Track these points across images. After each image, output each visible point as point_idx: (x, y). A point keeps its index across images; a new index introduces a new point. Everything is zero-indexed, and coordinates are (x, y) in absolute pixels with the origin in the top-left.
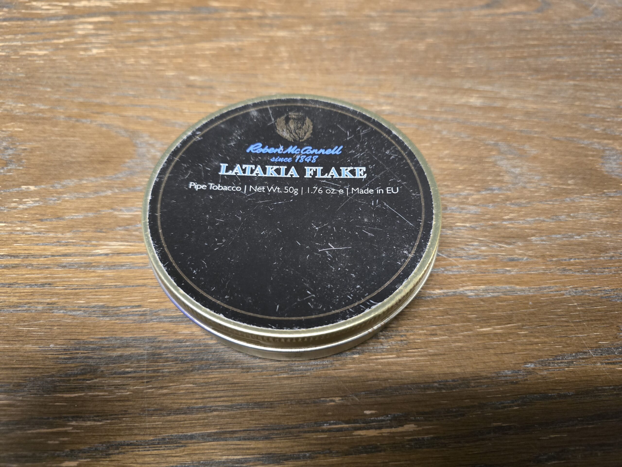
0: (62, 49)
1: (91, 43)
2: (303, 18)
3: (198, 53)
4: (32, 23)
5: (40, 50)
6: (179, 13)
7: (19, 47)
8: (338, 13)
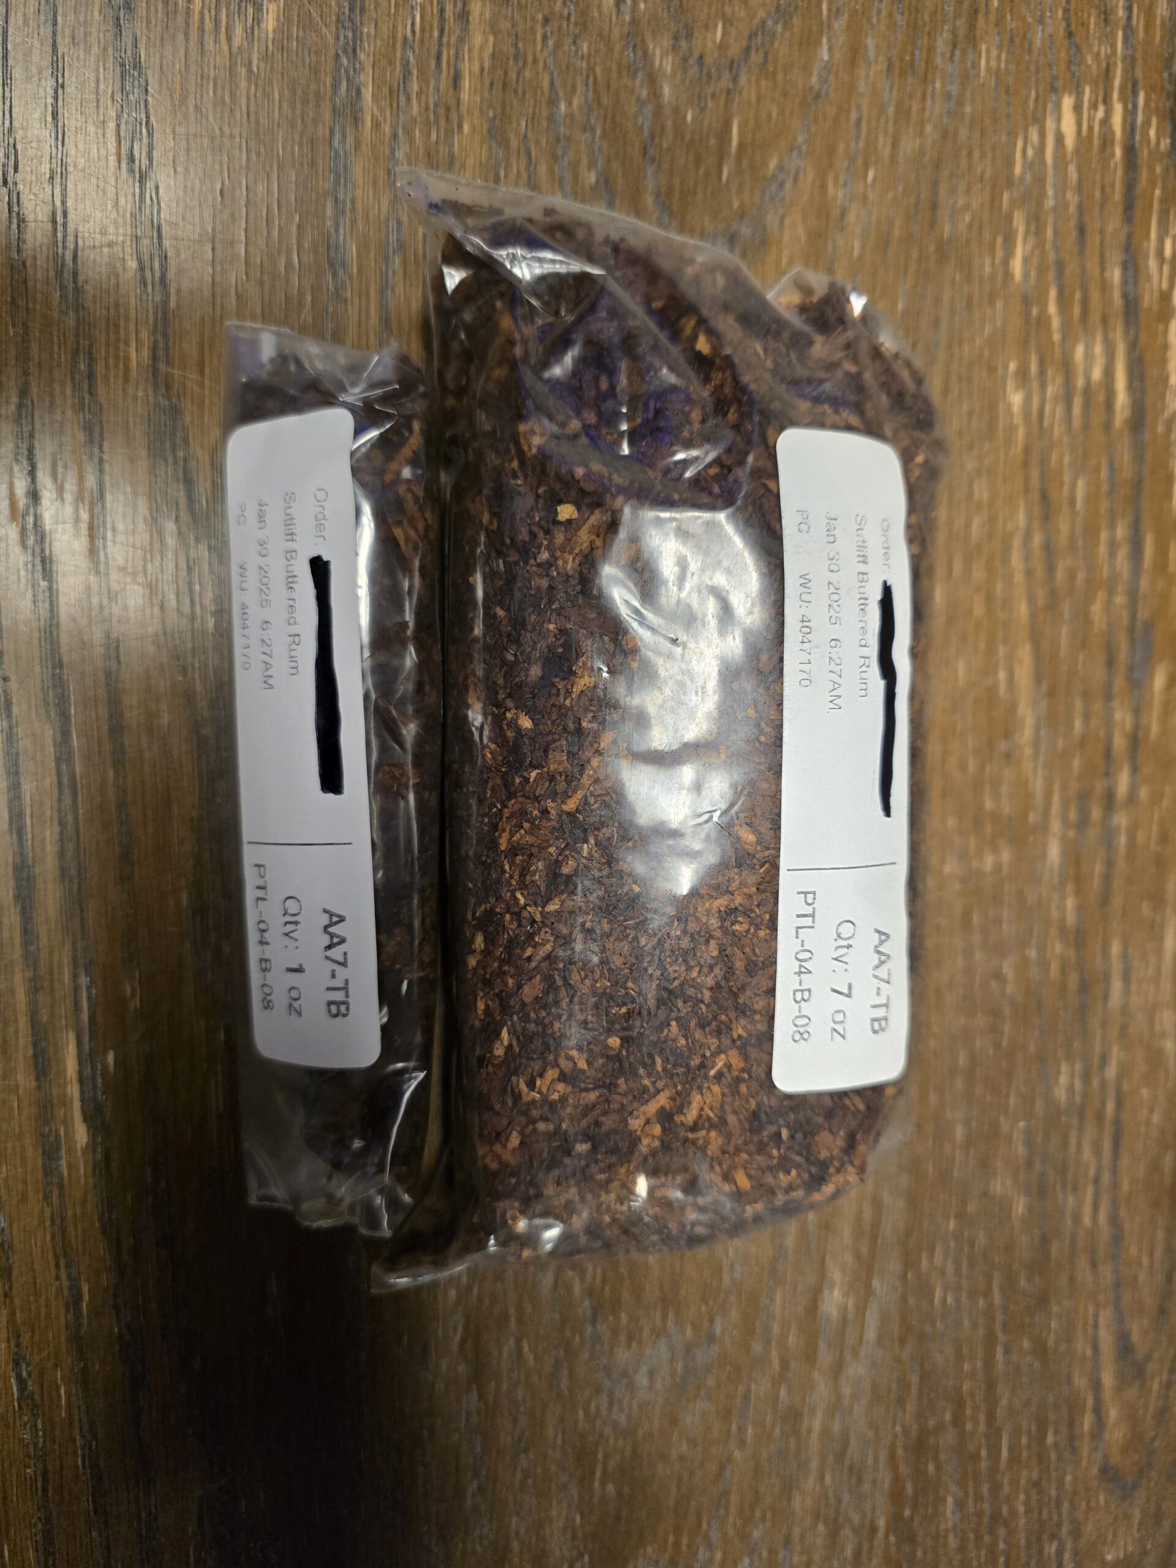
0: (1027, 314)
1: (1043, 386)
2: (1105, 900)
3: (1002, 651)
4: (1114, 223)
5: (1026, 260)
6: (1133, 595)
7: (1039, 204)
8: (1117, 985)
